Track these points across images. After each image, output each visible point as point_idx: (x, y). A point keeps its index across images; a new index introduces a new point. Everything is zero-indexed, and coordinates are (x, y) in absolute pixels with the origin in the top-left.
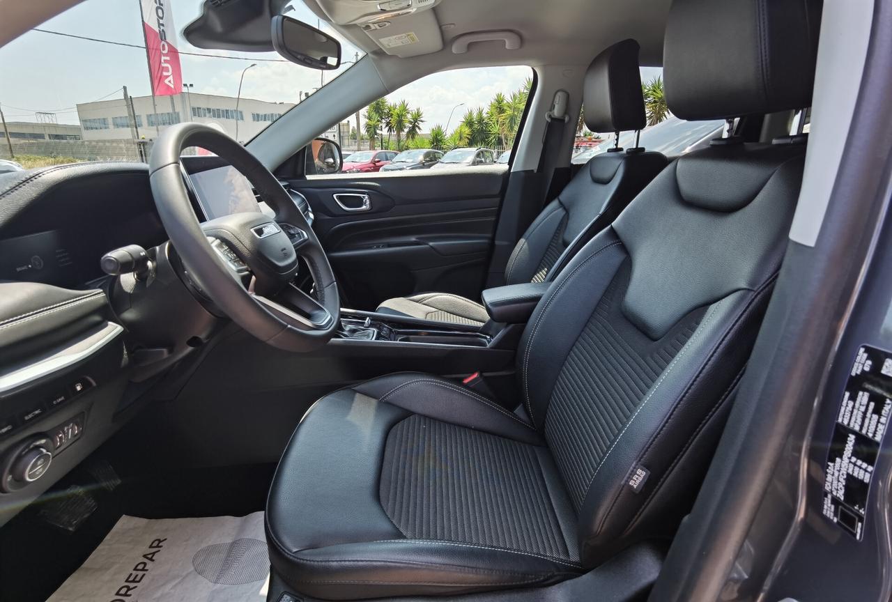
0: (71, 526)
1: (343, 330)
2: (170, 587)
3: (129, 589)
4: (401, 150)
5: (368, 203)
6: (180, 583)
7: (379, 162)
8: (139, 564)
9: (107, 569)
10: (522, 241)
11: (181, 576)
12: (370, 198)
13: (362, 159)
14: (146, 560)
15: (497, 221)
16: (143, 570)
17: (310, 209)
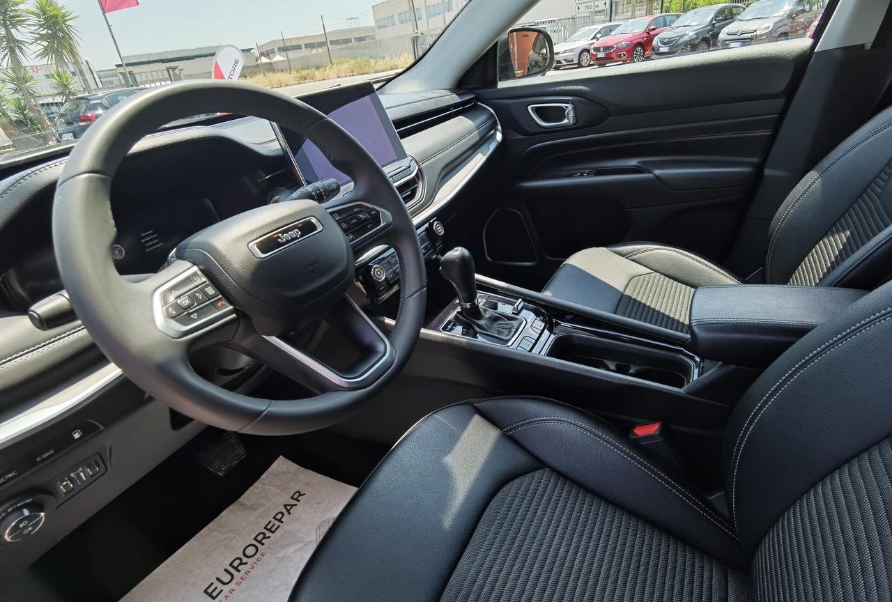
0: (221, 471)
1: (479, 316)
2: (292, 550)
3: (265, 538)
4: (685, 10)
5: (571, 115)
6: (300, 549)
7: (654, 29)
8: (277, 514)
9: (255, 509)
10: (812, 175)
11: (304, 542)
12: (575, 109)
13: (633, 30)
14: (285, 511)
15: (772, 139)
16: (280, 521)
17: (499, 127)
